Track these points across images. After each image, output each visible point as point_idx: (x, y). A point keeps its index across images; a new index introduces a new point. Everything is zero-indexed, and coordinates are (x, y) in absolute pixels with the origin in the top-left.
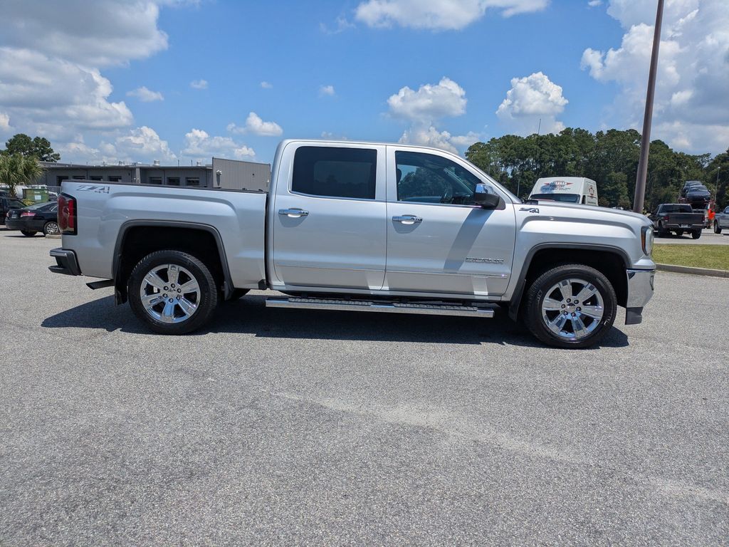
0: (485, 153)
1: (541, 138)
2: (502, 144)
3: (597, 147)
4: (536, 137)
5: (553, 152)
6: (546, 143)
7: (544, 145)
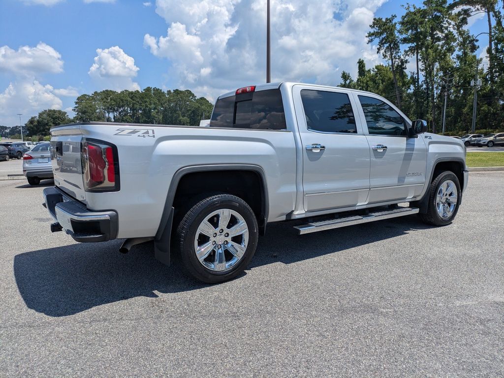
0: (91, 103)
1: (132, 93)
2: (103, 97)
3: (169, 101)
4: (127, 92)
5: (141, 103)
6: (136, 97)
7: (135, 98)
